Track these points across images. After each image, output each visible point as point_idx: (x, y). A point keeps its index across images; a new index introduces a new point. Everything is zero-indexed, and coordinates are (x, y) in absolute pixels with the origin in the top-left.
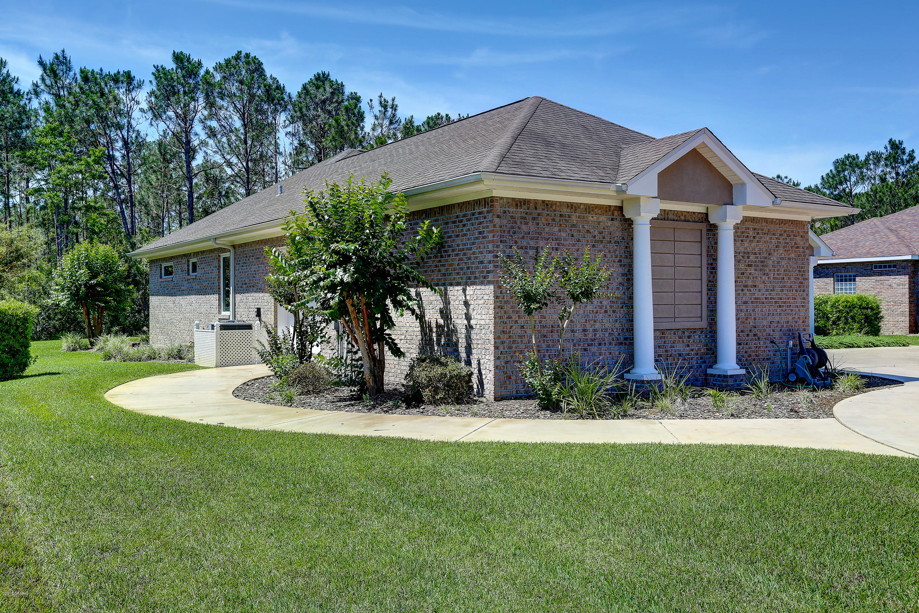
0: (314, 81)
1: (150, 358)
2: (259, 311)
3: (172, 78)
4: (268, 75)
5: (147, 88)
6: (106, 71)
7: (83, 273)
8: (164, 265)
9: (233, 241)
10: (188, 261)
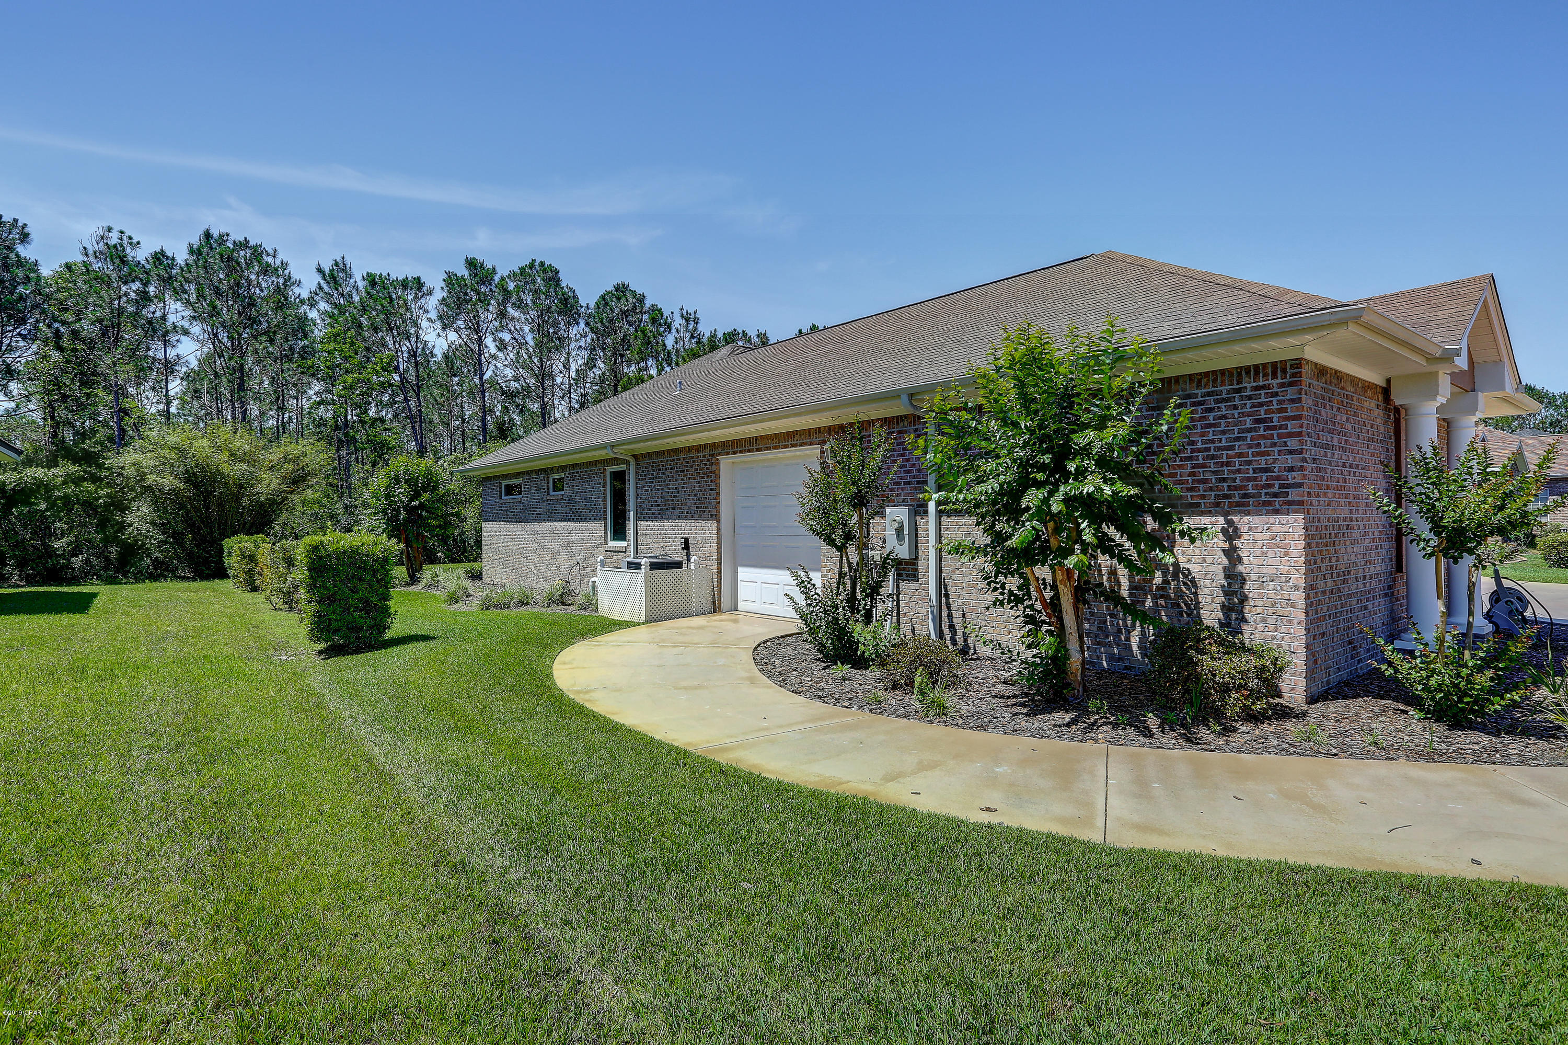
0: (614, 292)
1: (521, 603)
2: (686, 541)
3: (466, 285)
4: (563, 284)
5: (439, 294)
6: (393, 277)
7: (402, 493)
8: (504, 483)
9: (633, 450)
10: (548, 477)
